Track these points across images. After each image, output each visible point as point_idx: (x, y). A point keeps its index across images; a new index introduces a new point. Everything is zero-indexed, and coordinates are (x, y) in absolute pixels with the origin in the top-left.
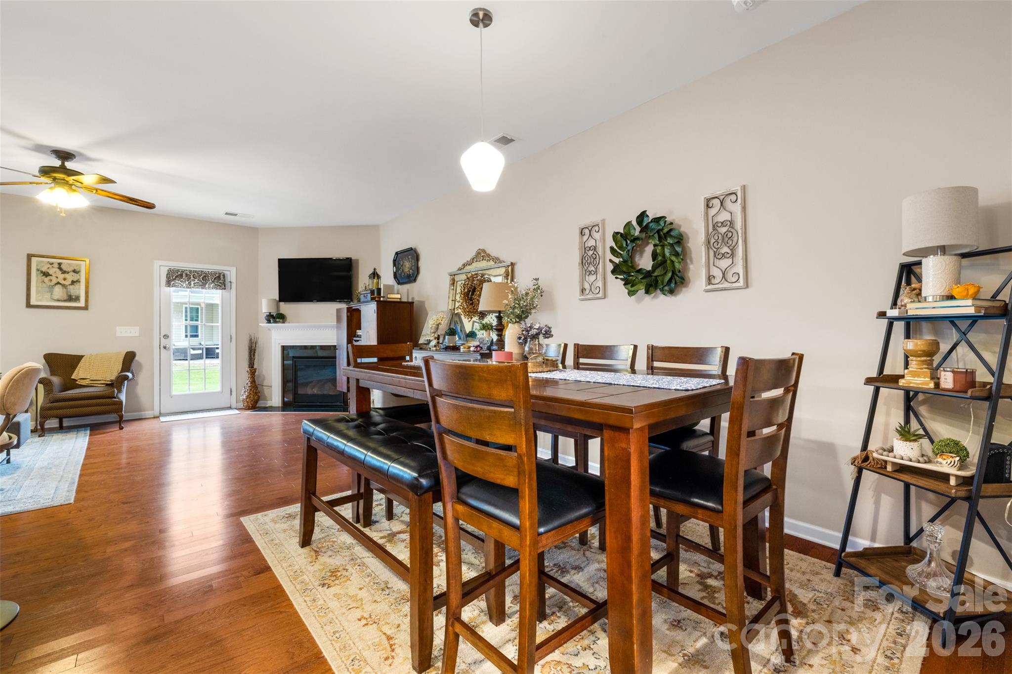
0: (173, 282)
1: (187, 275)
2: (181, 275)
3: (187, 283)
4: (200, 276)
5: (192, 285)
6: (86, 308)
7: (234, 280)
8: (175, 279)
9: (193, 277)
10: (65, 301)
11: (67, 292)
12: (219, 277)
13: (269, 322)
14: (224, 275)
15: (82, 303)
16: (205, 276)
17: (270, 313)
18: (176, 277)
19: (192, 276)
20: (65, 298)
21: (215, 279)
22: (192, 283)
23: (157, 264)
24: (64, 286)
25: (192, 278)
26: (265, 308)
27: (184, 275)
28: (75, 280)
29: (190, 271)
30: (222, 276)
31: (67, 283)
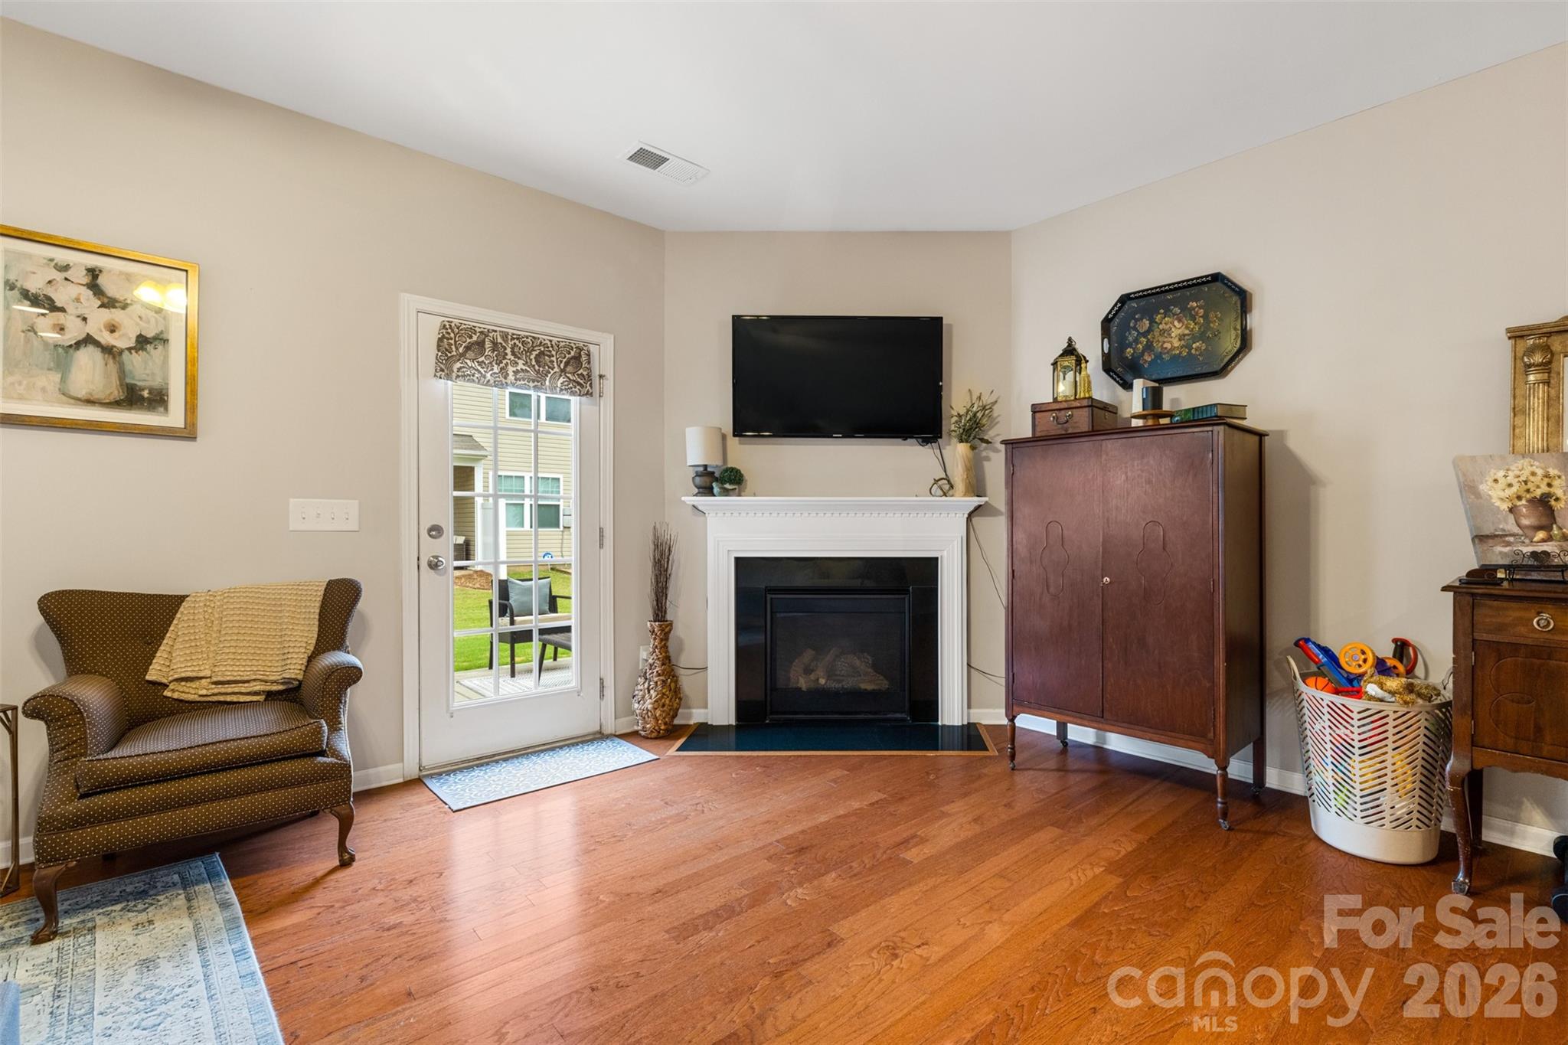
0: (458, 365)
1: (495, 344)
2: (481, 344)
3: (496, 369)
4: (530, 351)
5: (511, 377)
6: (188, 433)
7: (609, 373)
8: (463, 355)
9: (513, 353)
10: (116, 404)
11: (122, 373)
12: (577, 358)
13: (707, 491)
14: (588, 355)
15: (174, 417)
16: (542, 353)
17: (705, 467)
18: (468, 348)
19: (508, 351)
20: (117, 393)
21: (567, 364)
22: (511, 369)
23: (410, 302)
24: (108, 350)
25: (510, 356)
26: (696, 450)
27: (488, 345)
28: (150, 335)
29: (505, 336)
30: (584, 358)
31: (122, 341)
